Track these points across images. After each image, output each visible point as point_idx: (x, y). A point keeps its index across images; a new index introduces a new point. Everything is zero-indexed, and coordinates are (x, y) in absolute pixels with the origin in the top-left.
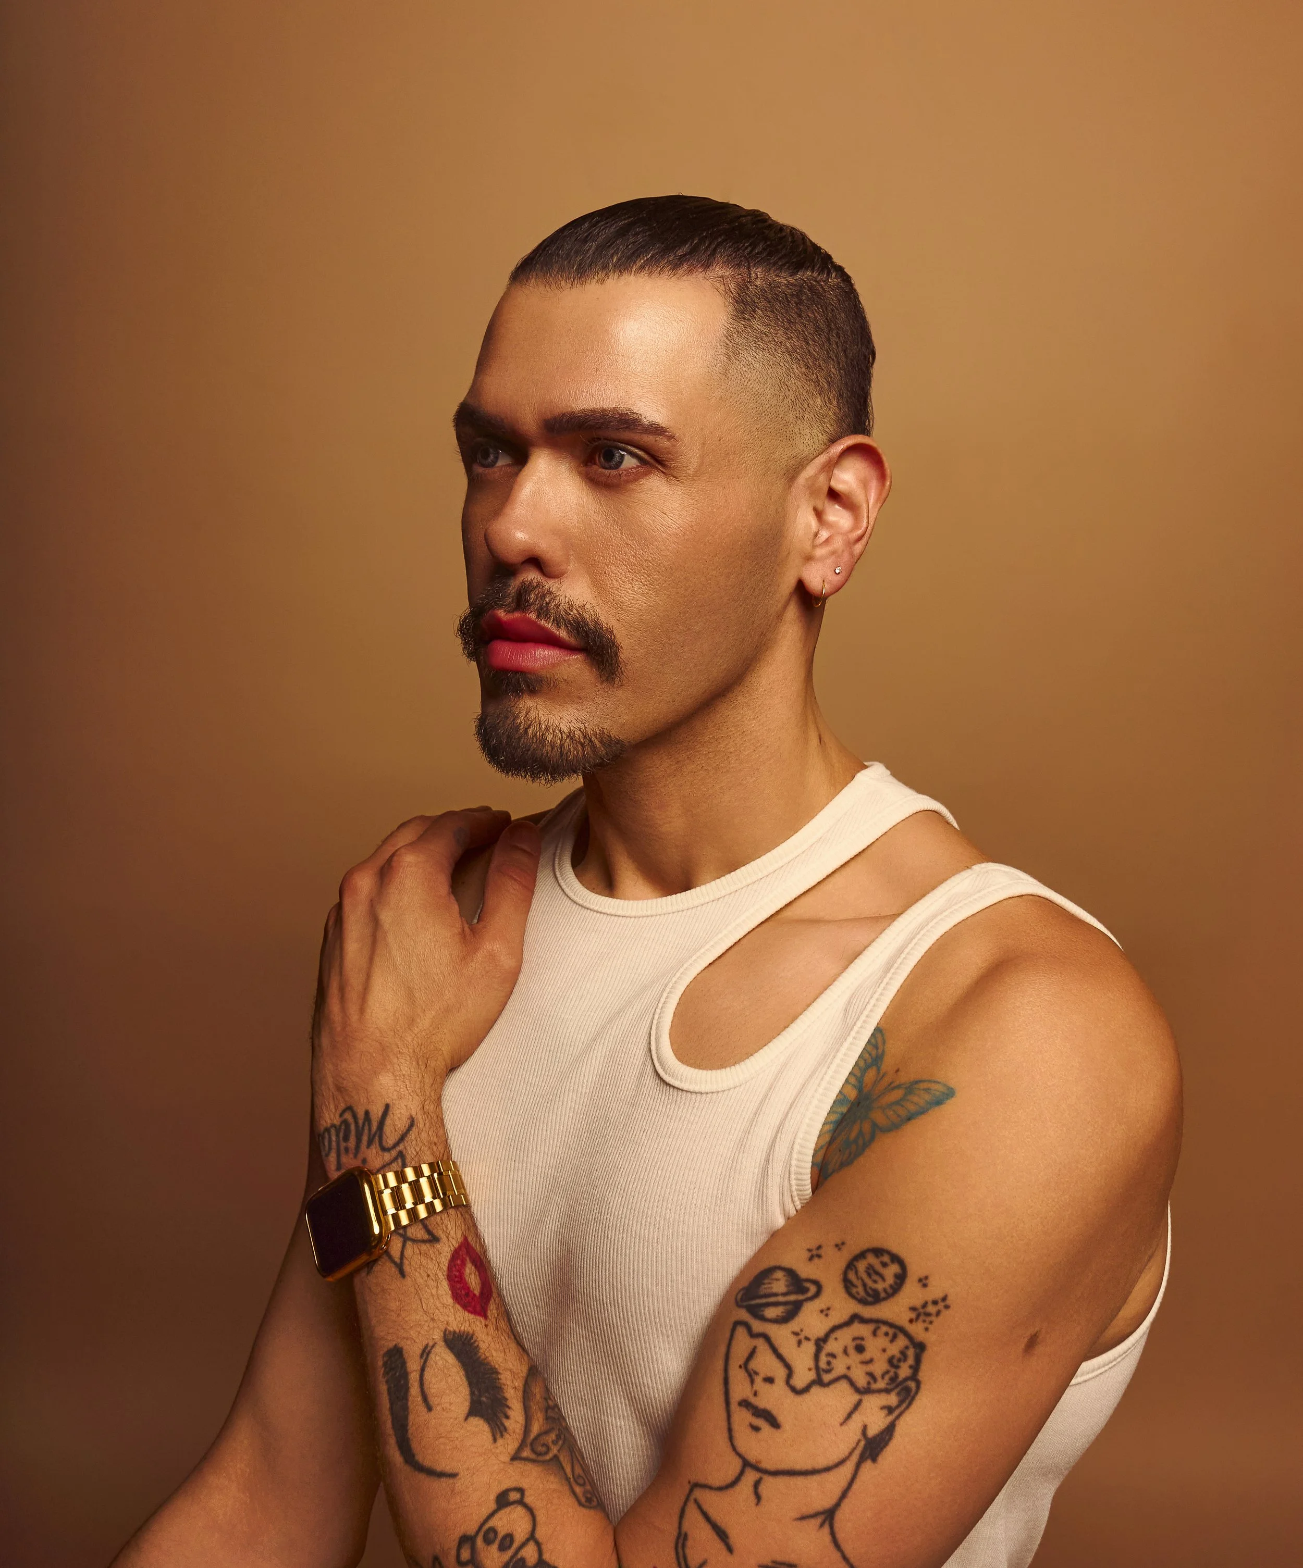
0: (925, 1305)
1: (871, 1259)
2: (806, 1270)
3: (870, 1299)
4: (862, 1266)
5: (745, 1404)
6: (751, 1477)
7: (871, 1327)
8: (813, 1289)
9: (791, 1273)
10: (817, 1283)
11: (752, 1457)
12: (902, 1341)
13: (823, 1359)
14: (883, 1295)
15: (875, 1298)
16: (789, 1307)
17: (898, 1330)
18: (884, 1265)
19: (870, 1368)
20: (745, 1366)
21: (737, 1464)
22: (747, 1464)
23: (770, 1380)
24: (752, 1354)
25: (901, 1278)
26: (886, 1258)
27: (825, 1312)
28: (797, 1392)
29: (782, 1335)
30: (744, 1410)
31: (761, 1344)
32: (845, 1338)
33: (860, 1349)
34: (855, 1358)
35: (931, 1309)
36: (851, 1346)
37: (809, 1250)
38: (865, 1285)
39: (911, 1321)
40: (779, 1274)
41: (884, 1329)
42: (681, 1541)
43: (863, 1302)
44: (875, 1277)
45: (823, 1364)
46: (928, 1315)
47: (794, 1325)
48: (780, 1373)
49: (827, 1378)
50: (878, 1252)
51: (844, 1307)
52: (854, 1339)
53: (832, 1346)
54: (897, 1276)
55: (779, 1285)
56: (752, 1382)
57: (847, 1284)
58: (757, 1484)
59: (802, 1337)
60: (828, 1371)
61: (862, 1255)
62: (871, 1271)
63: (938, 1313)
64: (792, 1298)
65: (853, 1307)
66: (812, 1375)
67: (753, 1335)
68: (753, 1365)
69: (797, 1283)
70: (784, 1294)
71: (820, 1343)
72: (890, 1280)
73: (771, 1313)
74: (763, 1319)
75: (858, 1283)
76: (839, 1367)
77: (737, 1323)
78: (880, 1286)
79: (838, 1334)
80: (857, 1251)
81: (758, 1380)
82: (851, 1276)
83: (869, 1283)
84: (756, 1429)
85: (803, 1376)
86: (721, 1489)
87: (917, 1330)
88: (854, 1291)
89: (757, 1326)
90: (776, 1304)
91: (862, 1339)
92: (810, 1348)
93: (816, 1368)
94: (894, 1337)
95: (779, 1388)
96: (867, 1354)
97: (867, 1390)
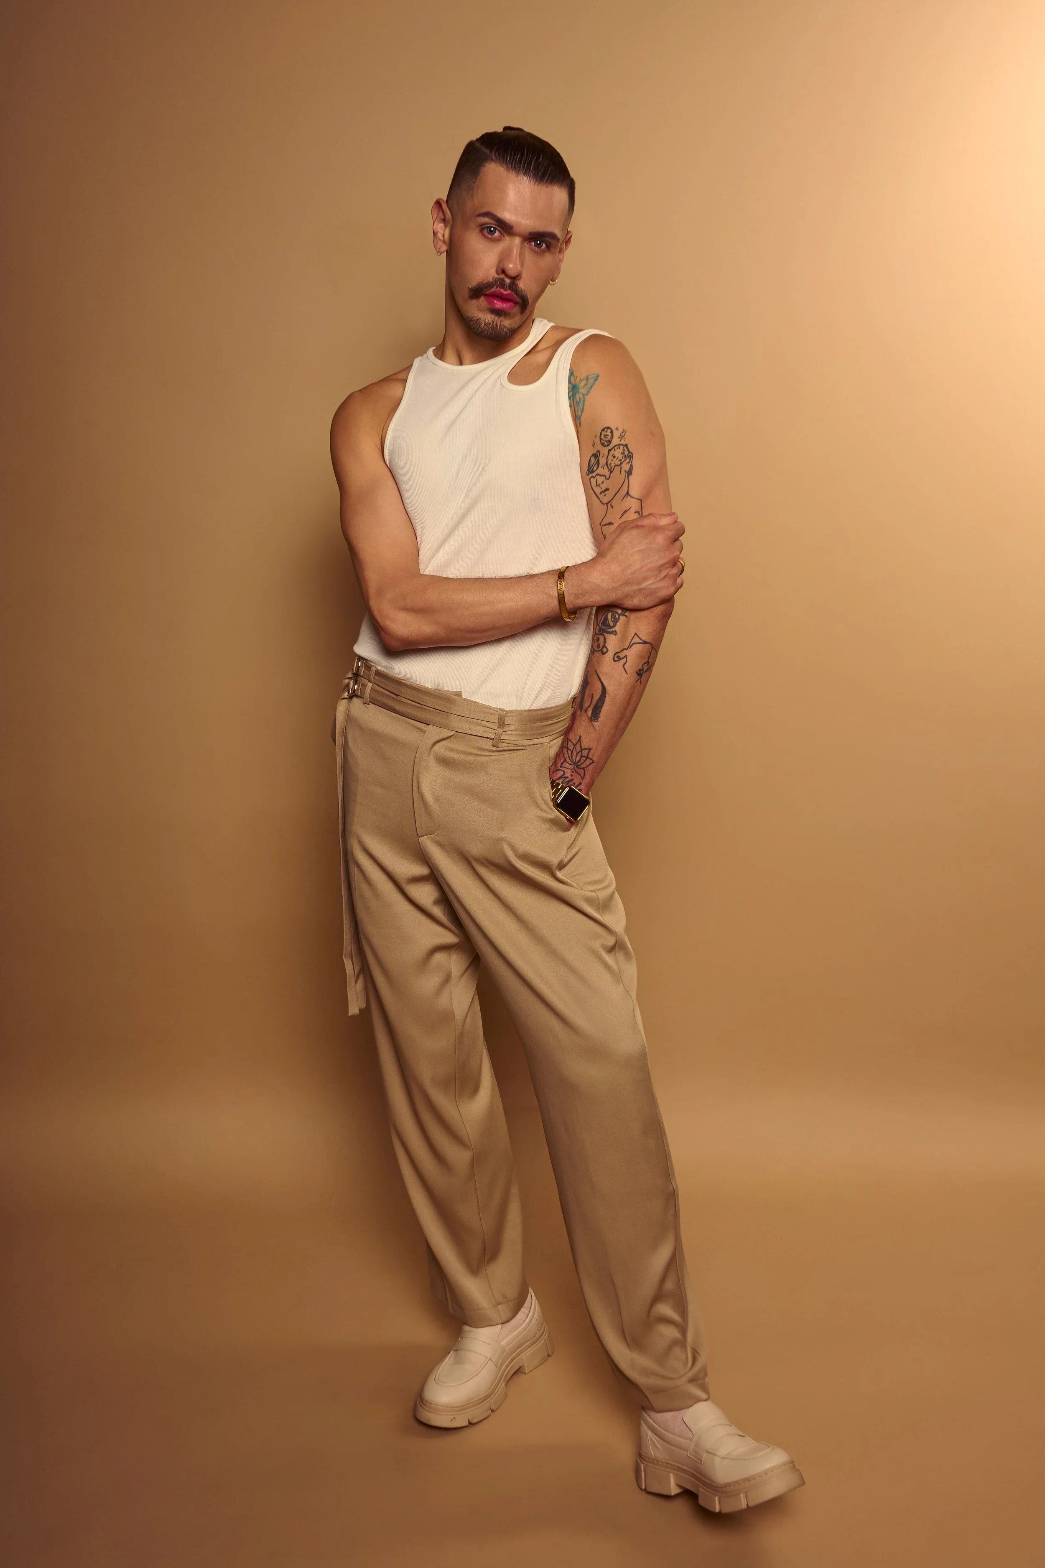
0: (620, 434)
1: (604, 433)
2: (594, 450)
4: (602, 437)
5: (601, 493)
7: (614, 449)
8: (598, 453)
9: (593, 455)
10: (598, 451)
11: (607, 501)
12: (622, 447)
13: (609, 467)
14: (611, 440)
15: (610, 442)
16: (597, 463)
17: (619, 445)
18: (607, 432)
19: (619, 459)
20: (596, 485)
21: (605, 507)
22: (607, 504)
23: (603, 482)
24: (596, 481)
25: (612, 432)
26: (606, 430)
27: (604, 456)
28: (609, 479)
29: (599, 471)
31: (597, 477)
33: (614, 457)
34: (615, 460)
35: (622, 434)
36: (612, 458)
37: (592, 445)
38: (606, 441)
39: (620, 441)
40: (592, 458)
41: (616, 448)
43: (608, 445)
44: (607, 437)
45: (610, 468)
46: (623, 436)
47: (600, 466)
48: (603, 478)
49: (612, 470)
50: (603, 430)
51: (605, 450)
52: (612, 456)
53: (609, 462)
54: (610, 433)
56: (600, 486)
57: (602, 444)
59: (603, 466)
60: (612, 468)
61: (601, 434)
62: (605, 437)
63: (625, 435)
65: (608, 448)
66: (609, 472)
67: (594, 477)
68: (598, 483)
70: (595, 461)
71: (607, 464)
72: (610, 435)
74: (594, 472)
76: (613, 465)
77: (590, 478)
78: (609, 438)
79: (609, 458)
82: (603, 441)
83: (607, 439)
85: (608, 474)
86: (605, 515)
87: (623, 442)
88: (605, 444)
89: (594, 474)
90: (595, 466)
91: (614, 454)
92: (605, 467)
93: (610, 470)
94: (619, 447)
95: (606, 482)
96: (616, 457)
97: (621, 464)
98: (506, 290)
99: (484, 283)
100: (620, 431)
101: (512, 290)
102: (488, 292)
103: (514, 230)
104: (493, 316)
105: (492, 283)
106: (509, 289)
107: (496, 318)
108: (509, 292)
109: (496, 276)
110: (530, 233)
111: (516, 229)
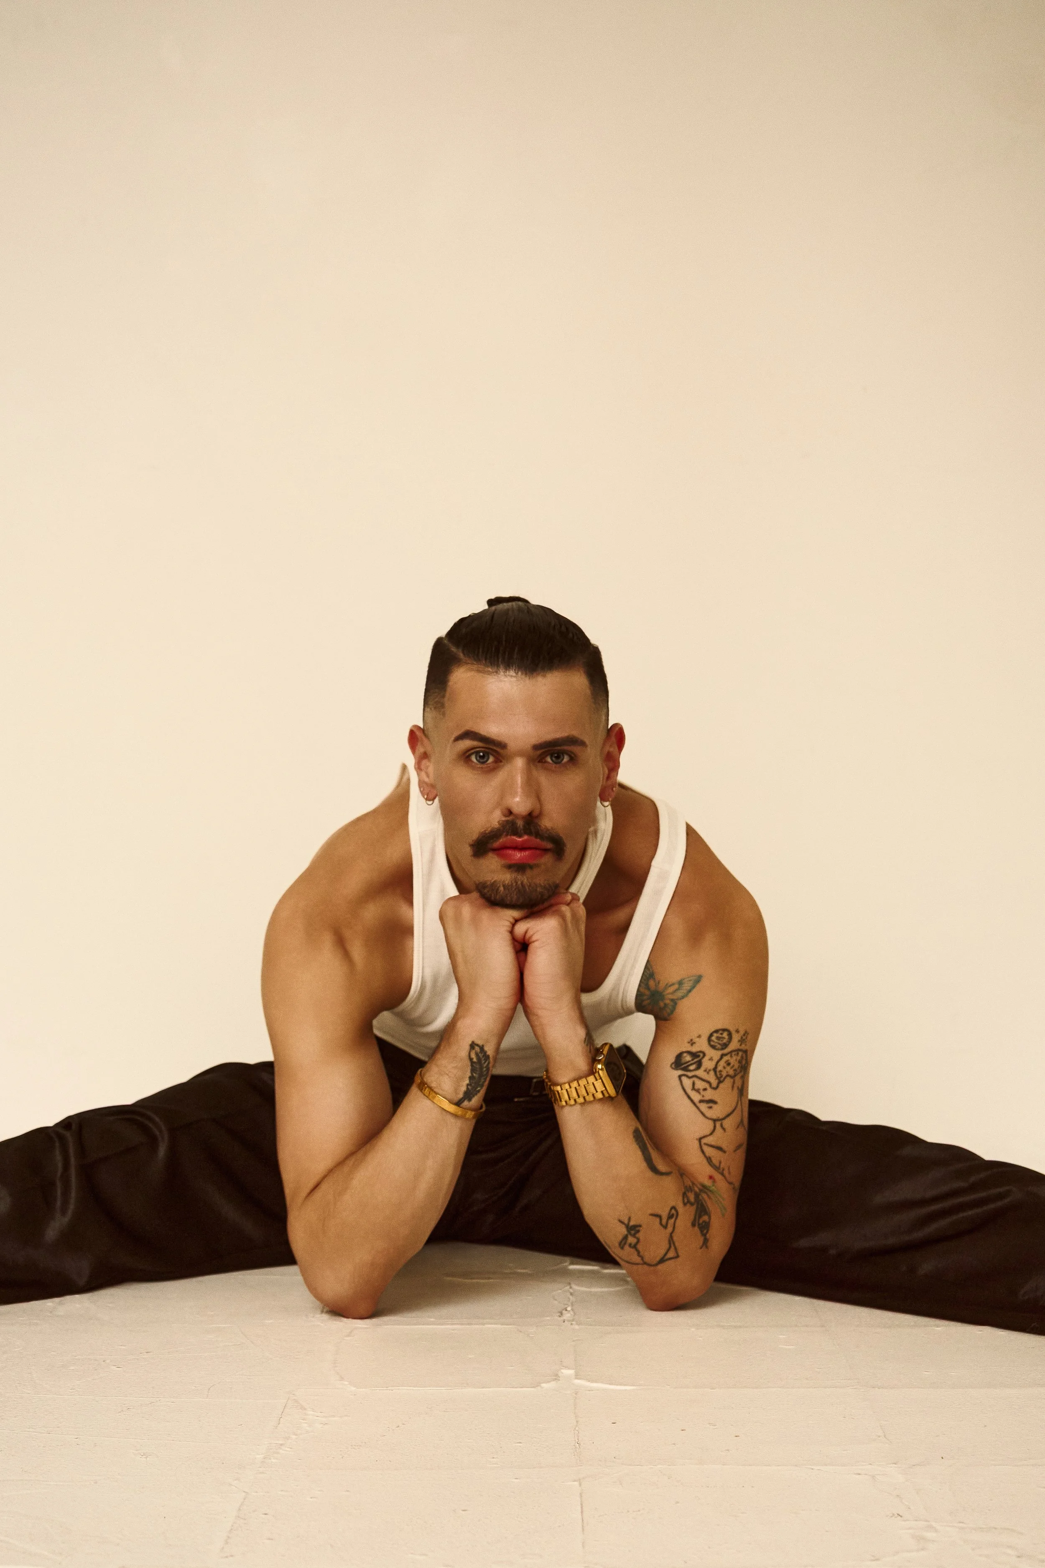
0: (742, 1038)
1: (715, 1035)
2: (694, 1049)
3: (724, 1047)
4: (713, 1038)
5: (701, 1101)
6: (718, 1124)
7: (729, 1055)
8: (701, 1055)
9: (689, 1053)
10: (701, 1052)
11: (715, 1117)
12: (740, 1053)
13: (718, 1074)
14: (727, 1043)
15: (725, 1046)
16: (697, 1063)
17: (738, 1050)
18: (722, 1034)
19: (734, 1068)
20: (693, 1088)
21: (711, 1123)
22: (715, 1121)
23: (705, 1089)
24: (694, 1084)
25: (730, 1034)
26: (721, 1032)
27: (711, 1059)
28: (715, 1089)
29: (700, 1073)
30: (702, 1104)
31: (695, 1079)
32: (722, 1063)
33: (729, 1064)
34: (728, 1068)
35: (744, 1038)
36: (725, 1065)
37: (689, 1042)
38: (719, 1044)
39: (741, 1045)
40: (685, 1055)
41: (733, 1053)
42: (709, 1160)
43: (722, 1049)
44: (721, 1039)
45: (719, 1076)
46: (744, 1040)
47: (703, 1068)
48: (707, 1086)
49: (722, 1079)
50: (716, 1031)
51: (716, 1054)
52: (725, 1062)
53: (720, 1068)
54: (728, 1035)
55: (688, 1058)
56: (699, 1093)
57: (713, 1047)
58: (722, 1126)
59: (708, 1070)
60: (722, 1077)
61: (711, 1035)
62: (718, 1038)
63: (746, 1038)
64: (695, 1060)
65: (720, 1053)
66: (717, 1081)
67: (690, 1077)
68: (696, 1087)
69: (694, 1055)
70: (693, 1060)
71: (715, 1069)
72: (727, 1037)
73: (692, 1068)
74: (690, 1071)
75: (716, 1044)
76: (724, 1074)
77: (680, 1077)
78: (725, 1041)
79: (719, 1063)
80: (708, 1034)
81: (701, 1091)
82: (712, 1043)
83: (720, 1042)
84: (711, 1107)
85: (714, 1082)
86: (711, 1134)
87: (743, 1047)
88: (717, 1048)
89: (690, 1074)
90: (691, 1064)
91: (728, 1060)
92: (712, 1073)
93: (717, 1078)
94: (738, 1054)
95: (709, 1090)
96: (732, 1065)
97: (735, 1075)
98: (520, 837)
99: (487, 832)
100: (742, 1033)
101: (529, 833)
102: (496, 844)
103: (509, 748)
104: (514, 875)
105: (498, 830)
106: (526, 833)
107: (519, 877)
108: (526, 837)
109: (504, 819)
110: (536, 747)
111: (513, 746)
